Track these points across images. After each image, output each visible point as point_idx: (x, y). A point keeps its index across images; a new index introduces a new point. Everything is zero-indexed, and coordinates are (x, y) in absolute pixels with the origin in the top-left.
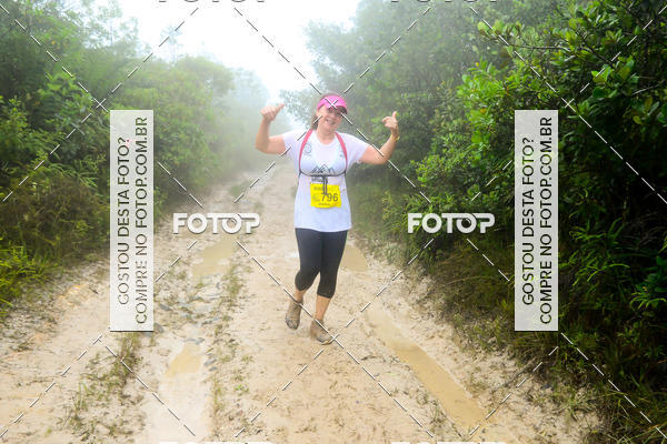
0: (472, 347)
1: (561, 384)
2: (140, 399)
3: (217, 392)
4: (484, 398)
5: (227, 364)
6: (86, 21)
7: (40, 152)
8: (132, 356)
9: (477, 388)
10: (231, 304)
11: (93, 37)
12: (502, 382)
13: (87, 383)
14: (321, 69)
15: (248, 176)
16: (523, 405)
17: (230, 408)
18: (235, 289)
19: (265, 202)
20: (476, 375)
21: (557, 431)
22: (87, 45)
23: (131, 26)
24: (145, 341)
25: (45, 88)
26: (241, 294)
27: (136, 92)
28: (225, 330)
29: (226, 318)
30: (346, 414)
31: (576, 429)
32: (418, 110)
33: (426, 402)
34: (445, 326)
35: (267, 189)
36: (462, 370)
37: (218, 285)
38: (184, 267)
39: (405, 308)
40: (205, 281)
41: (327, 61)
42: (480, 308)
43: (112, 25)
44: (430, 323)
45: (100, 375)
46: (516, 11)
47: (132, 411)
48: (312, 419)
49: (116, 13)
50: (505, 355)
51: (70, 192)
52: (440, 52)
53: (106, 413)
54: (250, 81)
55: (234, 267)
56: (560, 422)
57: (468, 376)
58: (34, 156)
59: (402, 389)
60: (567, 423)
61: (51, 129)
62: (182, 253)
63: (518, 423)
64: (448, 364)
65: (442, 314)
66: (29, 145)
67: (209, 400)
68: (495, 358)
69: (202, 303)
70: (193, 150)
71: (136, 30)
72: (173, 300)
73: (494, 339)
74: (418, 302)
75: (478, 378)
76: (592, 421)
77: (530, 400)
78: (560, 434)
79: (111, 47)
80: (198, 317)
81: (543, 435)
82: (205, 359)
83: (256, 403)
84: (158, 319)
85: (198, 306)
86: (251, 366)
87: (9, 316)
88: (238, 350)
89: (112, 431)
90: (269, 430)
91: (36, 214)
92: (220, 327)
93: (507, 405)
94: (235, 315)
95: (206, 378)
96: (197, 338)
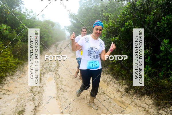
1: (120, 80)
2: (43, 86)
3: (57, 85)
4: (106, 83)
5: (59, 79)
6: (26, 13)
9: (105, 81)
10: (58, 68)
11: (28, 17)
15: (58, 43)
16: (113, 84)
18: (58, 65)
19: (62, 48)
22: (27, 18)
24: (42, 75)
25: (19, 27)
26: (59, 66)
27: (37, 27)
29: (57, 70)
31: (123, 88)
35: (62, 45)
43: (31, 14)
47: (42, 89)
49: (32, 12)
50: (110, 75)
51: (26, 47)
56: (120, 87)
58: (18, 41)
61: (21, 35)
63: (113, 87)
66: (17, 38)
68: (108, 76)
70: (48, 38)
72: (47, 67)
75: (105, 79)
76: (126, 86)
77: (115, 83)
78: (120, 89)
79: (31, 19)
80: (52, 70)
81: (117, 89)
82: (54, 78)
83: (65, 86)
84: (44, 71)
85: (51, 68)
86: (63, 79)
87: (16, 72)
88: (60, 76)
89: (39, 93)
90: (68, 91)
91: (20, 52)
92: (56, 72)
93: (111, 84)
94: (59, 70)
95: (55, 82)
96: (52, 74)
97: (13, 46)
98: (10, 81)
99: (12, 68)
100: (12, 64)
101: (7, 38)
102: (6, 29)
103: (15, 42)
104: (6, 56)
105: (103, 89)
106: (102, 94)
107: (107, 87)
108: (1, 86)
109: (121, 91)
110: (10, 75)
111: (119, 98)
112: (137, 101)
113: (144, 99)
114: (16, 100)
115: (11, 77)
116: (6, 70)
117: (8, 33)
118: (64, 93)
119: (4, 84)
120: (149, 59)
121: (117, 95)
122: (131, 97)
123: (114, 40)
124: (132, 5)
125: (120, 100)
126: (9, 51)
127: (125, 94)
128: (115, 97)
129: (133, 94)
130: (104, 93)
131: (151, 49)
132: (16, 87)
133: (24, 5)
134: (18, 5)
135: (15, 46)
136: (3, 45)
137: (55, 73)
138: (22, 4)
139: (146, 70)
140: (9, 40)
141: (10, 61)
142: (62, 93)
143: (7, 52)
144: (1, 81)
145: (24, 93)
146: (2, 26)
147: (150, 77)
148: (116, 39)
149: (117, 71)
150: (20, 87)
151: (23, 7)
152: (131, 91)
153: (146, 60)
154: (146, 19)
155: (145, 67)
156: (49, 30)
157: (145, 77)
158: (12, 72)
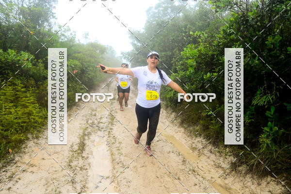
0: (191, 135)
1: (221, 147)
2: (88, 157)
3: (112, 154)
4: (196, 152)
5: (114, 145)
6: (60, 33)
8: (83, 143)
9: (194, 149)
10: (112, 124)
11: (62, 38)
12: (202, 147)
13: (71, 153)
14: (134, 45)
16: (209, 154)
17: (117, 160)
20: (193, 145)
22: (60, 41)
24: (86, 138)
26: (115, 121)
27: (76, 55)
29: (111, 129)
31: (227, 161)
32: (167, 58)
33: (179, 155)
34: (181, 129)
36: (188, 143)
37: (107, 118)
40: (102, 116)
41: (136, 42)
42: (193, 123)
44: (176, 128)
45: (75, 150)
46: (198, 26)
47: (86, 162)
48: (144, 163)
49: (69, 30)
50: (202, 138)
52: (174, 39)
53: (78, 163)
54: (110, 49)
56: (222, 159)
59: (171, 151)
62: (94, 107)
63: (208, 160)
64: (183, 141)
65: (180, 125)
66: (45, 75)
67: (109, 157)
68: (199, 139)
69: (103, 124)
70: (94, 73)
71: (75, 35)
72: (93, 123)
73: (198, 133)
75: (194, 146)
76: (232, 159)
77: (211, 152)
78: (222, 163)
79: (67, 41)
80: (102, 129)
81: (216, 164)
82: (106, 143)
83: (125, 158)
84: (89, 130)
85: (101, 125)
86: (122, 145)
87: (43, 131)
88: (117, 140)
89: (81, 169)
90: (131, 166)
92: (110, 132)
93: (204, 154)
94: (114, 128)
95: (107, 149)
96: (102, 135)
97: (38, 88)
98: (33, 149)
99: (36, 125)
100: (37, 118)
101: (29, 74)
102: (28, 60)
103: (41, 81)
104: (27, 104)
105: (191, 163)
107: (198, 159)
108: (20, 156)
109: (223, 166)
110: (33, 137)
111: (219, 179)
112: (253, 187)
113: (265, 183)
114: (43, 182)
115: (35, 140)
116: (27, 129)
117: (30, 65)
118: (125, 170)
120: (273, 110)
121: (216, 174)
122: (241, 178)
123: (210, 77)
124: (242, 19)
125: (222, 184)
126: (32, 96)
127: (230, 173)
128: (212, 178)
129: (246, 174)
130: (194, 171)
132: (43, 159)
133: (56, 19)
134: (47, 20)
135: (41, 87)
136: (22, 86)
137: (107, 133)
138: (54, 17)
139: (269, 130)
141: (33, 113)
142: (121, 170)
143: (29, 98)
144: (19, 148)
145: (57, 170)
146: (21, 55)
147: (276, 144)
148: (213, 75)
149: (214, 132)
150: (50, 159)
151: (55, 23)
152: (240, 168)
153: (268, 114)
154: (266, 42)
155: (267, 126)
156: (96, 59)
157: (267, 144)
158: (36, 132)
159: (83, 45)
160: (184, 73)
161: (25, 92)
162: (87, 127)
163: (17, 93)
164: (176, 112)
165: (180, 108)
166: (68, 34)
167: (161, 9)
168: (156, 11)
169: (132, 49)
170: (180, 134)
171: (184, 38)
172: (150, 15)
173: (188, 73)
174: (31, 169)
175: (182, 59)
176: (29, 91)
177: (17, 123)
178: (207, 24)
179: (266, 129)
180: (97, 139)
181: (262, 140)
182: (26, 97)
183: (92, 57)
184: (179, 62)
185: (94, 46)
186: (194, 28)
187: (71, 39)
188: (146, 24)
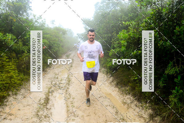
0: (123, 94)
1: (143, 103)
2: (50, 109)
3: (67, 107)
4: (126, 106)
5: (69, 100)
6: (34, 20)
7: (25, 51)
8: (48, 98)
9: (124, 103)
10: (69, 85)
12: (130, 102)
14: (86, 29)
16: (135, 107)
17: (71, 111)
18: (69, 81)
21: (142, 113)
22: (35, 25)
23: (44, 21)
24: (50, 94)
25: (26, 36)
26: (71, 82)
27: (45, 36)
28: (68, 91)
29: (68, 88)
30: (96, 111)
31: (147, 113)
32: (108, 38)
33: (114, 108)
34: (116, 89)
36: (121, 99)
37: (65, 80)
38: (58, 76)
39: (107, 84)
40: (62, 79)
41: (87, 27)
42: (124, 85)
44: (113, 88)
45: (42, 104)
46: (129, 17)
47: (49, 112)
48: (89, 113)
49: (41, 18)
50: (130, 96)
52: (113, 25)
53: (44, 113)
54: (70, 31)
55: (69, 75)
56: (143, 111)
57: (122, 100)
59: (108, 105)
60: (145, 112)
62: (57, 72)
63: (134, 111)
64: (118, 97)
65: (116, 86)
66: (23, 49)
67: (66, 108)
68: (128, 96)
69: (62, 85)
70: (58, 48)
71: (45, 21)
72: (56, 84)
73: (127, 92)
74: (110, 83)
75: (125, 101)
76: (150, 111)
77: (136, 106)
78: (143, 114)
79: (40, 26)
80: (62, 88)
81: (140, 114)
82: (64, 98)
84: (53, 89)
85: (61, 85)
86: (74, 100)
87: (20, 90)
88: (71, 96)
89: (45, 117)
90: (80, 116)
91: (25, 65)
92: (67, 90)
93: (131, 107)
94: (69, 87)
95: (65, 103)
96: (62, 93)
97: (18, 59)
98: (12, 102)
99: (15, 85)
100: (16, 81)
101: (12, 49)
102: (11, 39)
103: (20, 54)
104: (10, 70)
105: (122, 113)
106: (120, 121)
107: (127, 111)
108: (2, 108)
109: (144, 117)
110: (13, 94)
115: (14, 96)
116: (9, 88)
118: (75, 118)
119: (6, 105)
120: (179, 78)
123: (136, 53)
126: (14, 65)
127: (149, 121)
130: (123, 120)
131: (182, 67)
132: (19, 110)
133: (32, 10)
134: (25, 11)
135: (20, 59)
136: (7, 57)
137: (65, 91)
138: (30, 9)
139: (176, 92)
140: (13, 52)
141: (14, 77)
142: (73, 118)
143: (11, 66)
144: (2, 102)
145: (28, 118)
146: (6, 36)
147: (182, 102)
148: (138, 52)
149: (139, 92)
150: (24, 110)
151: (31, 14)
152: (156, 118)
153: (176, 80)
154: (175, 31)
155: (175, 89)
156: (59, 38)
157: (175, 102)
158: (15, 90)
159: (51, 28)
160: (119, 49)
161: (9, 62)
162: (52, 87)
163: (3, 62)
164: (113, 76)
165: (116, 74)
166: (40, 21)
167: (105, 4)
168: (102, 5)
169: (85, 31)
170: (116, 92)
171: (120, 25)
172: (97, 8)
173: (122, 50)
174: (10, 117)
175: (118, 39)
176: (12, 61)
177: (2, 84)
178: (136, 15)
179: (174, 91)
180: (58, 95)
181: (171, 99)
182: (9, 65)
183: (56, 37)
184: (116, 41)
185: (58, 29)
186: (127, 18)
187: (42, 25)
188: (94, 14)
